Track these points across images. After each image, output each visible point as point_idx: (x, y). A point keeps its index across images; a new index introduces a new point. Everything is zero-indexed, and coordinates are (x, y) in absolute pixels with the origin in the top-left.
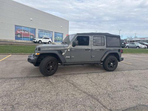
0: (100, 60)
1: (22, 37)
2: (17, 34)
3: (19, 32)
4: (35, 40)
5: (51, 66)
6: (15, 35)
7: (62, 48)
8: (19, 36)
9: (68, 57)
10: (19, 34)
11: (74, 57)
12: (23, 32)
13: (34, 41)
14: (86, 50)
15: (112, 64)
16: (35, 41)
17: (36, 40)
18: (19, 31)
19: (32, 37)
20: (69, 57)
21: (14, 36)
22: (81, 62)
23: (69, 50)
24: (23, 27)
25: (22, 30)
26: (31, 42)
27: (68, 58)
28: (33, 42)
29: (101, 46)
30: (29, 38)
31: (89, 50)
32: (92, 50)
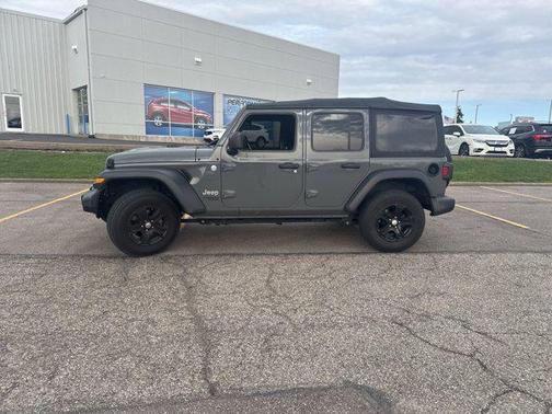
0: (341, 208)
1: (167, 125)
2: (151, 115)
3: (157, 108)
4: (210, 133)
5: (148, 224)
6: (147, 117)
7: (191, 161)
8: (158, 121)
9: (212, 193)
10: (157, 113)
11: (232, 192)
12: (170, 106)
13: (208, 137)
14: (281, 167)
15: (394, 222)
16: (211, 137)
17: (214, 134)
18: (159, 103)
19: (201, 125)
20: (216, 193)
21: (143, 121)
22: (262, 213)
23: (214, 168)
24: (173, 89)
25: (166, 101)
26: (197, 141)
27: (211, 198)
28: (206, 140)
29: (349, 150)
30: (190, 127)
31: (296, 166)
32: (306, 168)
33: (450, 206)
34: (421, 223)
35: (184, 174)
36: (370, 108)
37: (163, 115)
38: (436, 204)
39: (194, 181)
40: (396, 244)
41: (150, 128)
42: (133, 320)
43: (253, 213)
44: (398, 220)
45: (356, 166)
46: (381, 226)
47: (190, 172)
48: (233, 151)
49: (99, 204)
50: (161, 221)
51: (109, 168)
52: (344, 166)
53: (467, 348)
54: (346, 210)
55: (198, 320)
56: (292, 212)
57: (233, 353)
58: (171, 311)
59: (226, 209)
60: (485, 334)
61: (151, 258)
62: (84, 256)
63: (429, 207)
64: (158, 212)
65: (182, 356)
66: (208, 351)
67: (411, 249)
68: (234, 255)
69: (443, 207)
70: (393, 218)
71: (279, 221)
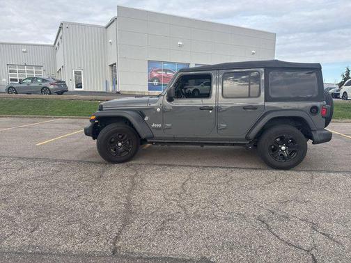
0: (244, 137)
1: (161, 85)
2: (151, 79)
3: (155, 75)
5: (120, 144)
6: (149, 81)
8: (156, 83)
9: (158, 125)
10: (155, 78)
11: (170, 125)
12: (163, 73)
14: (201, 109)
15: (283, 148)
17: (189, 89)
18: (156, 71)
20: (159, 125)
21: (147, 83)
22: (189, 139)
23: (158, 110)
24: (165, 62)
25: (161, 70)
27: (157, 129)
29: (249, 97)
31: (211, 108)
32: (217, 109)
33: (328, 137)
34: (304, 149)
35: (141, 113)
36: (265, 68)
37: (158, 79)
38: (316, 136)
39: (146, 119)
40: (284, 164)
41: (151, 87)
42: (93, 201)
43: (183, 139)
44: (286, 146)
45: (255, 108)
46: (273, 150)
47: (144, 112)
48: (170, 99)
49: (93, 132)
50: (128, 142)
51: (100, 110)
52: (245, 108)
53: (307, 244)
54: (247, 138)
55: (128, 205)
56: (209, 139)
57: (139, 229)
58: (116, 198)
59: (165, 136)
60: (328, 236)
61: (121, 164)
62: (84, 162)
63: (311, 138)
64: (126, 136)
65: (107, 227)
66: (124, 226)
67: (296, 168)
68: (169, 165)
69: (322, 138)
70: (282, 145)
71: (202, 144)
